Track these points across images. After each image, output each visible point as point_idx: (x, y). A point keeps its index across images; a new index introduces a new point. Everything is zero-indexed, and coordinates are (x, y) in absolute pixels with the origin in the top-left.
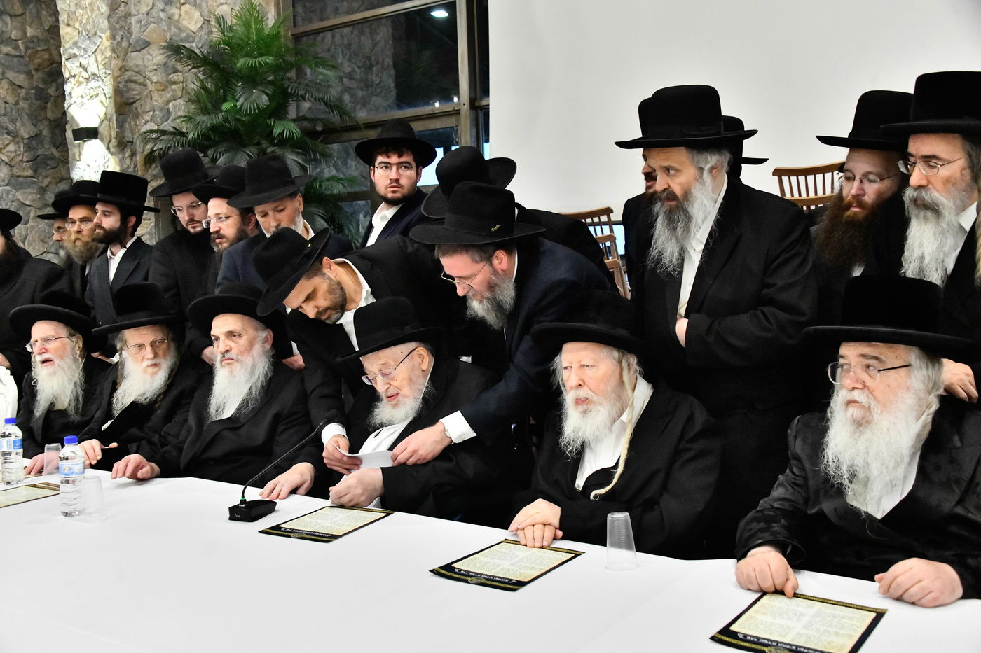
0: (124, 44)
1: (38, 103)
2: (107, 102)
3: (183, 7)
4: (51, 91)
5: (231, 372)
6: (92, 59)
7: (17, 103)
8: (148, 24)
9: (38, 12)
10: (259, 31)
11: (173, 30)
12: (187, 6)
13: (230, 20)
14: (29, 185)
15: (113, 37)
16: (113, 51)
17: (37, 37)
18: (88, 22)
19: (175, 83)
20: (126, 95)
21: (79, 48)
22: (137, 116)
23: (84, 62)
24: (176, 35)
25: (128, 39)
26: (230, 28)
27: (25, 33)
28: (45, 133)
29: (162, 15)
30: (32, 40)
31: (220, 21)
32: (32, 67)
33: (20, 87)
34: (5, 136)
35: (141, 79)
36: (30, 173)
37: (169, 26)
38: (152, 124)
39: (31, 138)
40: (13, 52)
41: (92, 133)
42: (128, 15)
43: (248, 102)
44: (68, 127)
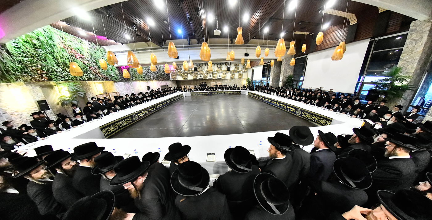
1: (278, 78)
21: (281, 77)
27: (279, 75)
29: (286, 75)
31: (289, 75)
35: (284, 78)
38: (284, 81)
43: (289, 80)
44: (280, 81)
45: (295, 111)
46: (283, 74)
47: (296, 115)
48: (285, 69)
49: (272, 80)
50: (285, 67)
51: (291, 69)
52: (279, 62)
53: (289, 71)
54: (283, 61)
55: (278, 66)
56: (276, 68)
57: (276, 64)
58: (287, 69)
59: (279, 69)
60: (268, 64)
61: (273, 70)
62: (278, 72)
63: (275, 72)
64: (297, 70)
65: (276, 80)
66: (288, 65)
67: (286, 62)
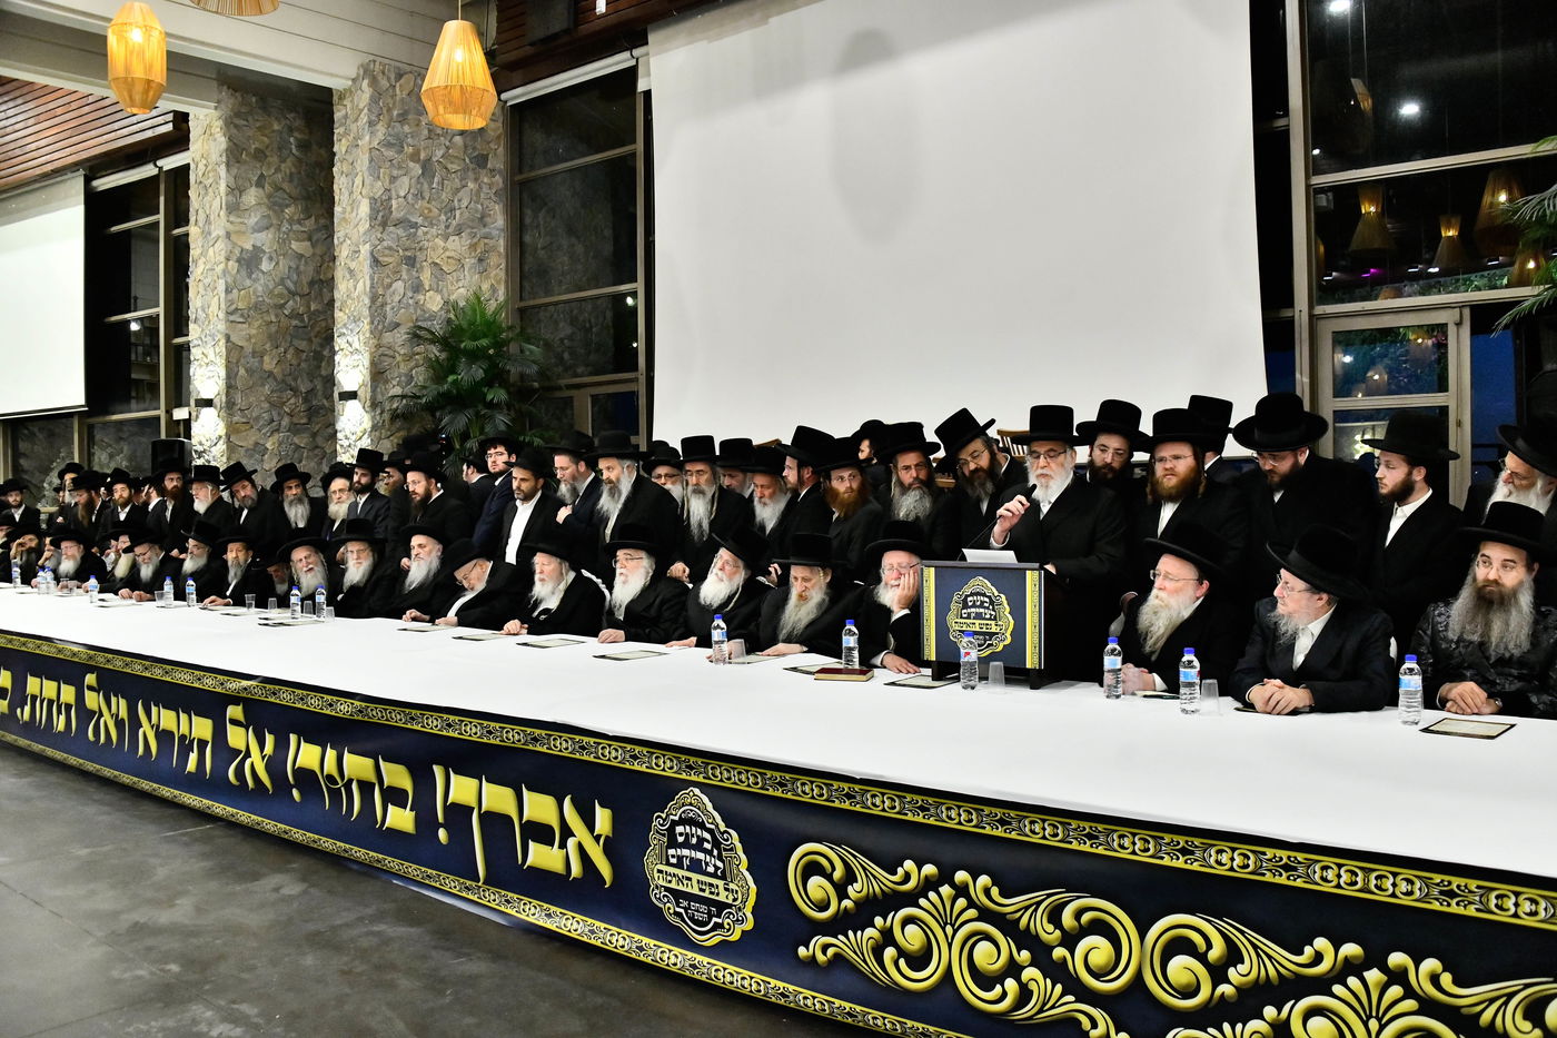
0: (380, 327)
1: (315, 363)
2: (365, 372)
3: (428, 294)
4: (326, 353)
5: (419, 565)
6: (356, 339)
7: (299, 365)
8: (399, 310)
9: (321, 290)
10: (483, 314)
11: (419, 311)
12: (432, 292)
13: (462, 304)
14: (303, 431)
15: (372, 322)
16: (371, 332)
17: (317, 310)
18: (355, 310)
19: (418, 354)
20: (379, 366)
21: (347, 328)
22: (387, 381)
23: (350, 340)
24: (422, 316)
25: (384, 322)
26: (462, 310)
27: (310, 308)
28: (319, 387)
29: (411, 301)
30: (313, 313)
31: (455, 306)
32: (312, 334)
33: (302, 351)
34: (289, 392)
35: (390, 353)
37: (415, 310)
38: (399, 388)
39: (307, 392)
40: (299, 324)
41: (353, 395)
42: (383, 305)
43: (468, 374)
44: (335, 388)
45: (625, 846)
46: (364, 284)
47: (672, 957)
48: (382, 216)
49: (230, 387)
50: (389, 191)
51: (469, 230)
52: (296, 138)
53: (446, 248)
54: (346, 117)
55: (296, 188)
56: (264, 209)
57: (259, 155)
58: (415, 226)
59: (310, 239)
60: (156, 171)
61: (222, 233)
62: (302, 268)
63: (263, 272)
64: (543, 249)
65: (286, 385)
66: (423, 173)
67: (381, 123)
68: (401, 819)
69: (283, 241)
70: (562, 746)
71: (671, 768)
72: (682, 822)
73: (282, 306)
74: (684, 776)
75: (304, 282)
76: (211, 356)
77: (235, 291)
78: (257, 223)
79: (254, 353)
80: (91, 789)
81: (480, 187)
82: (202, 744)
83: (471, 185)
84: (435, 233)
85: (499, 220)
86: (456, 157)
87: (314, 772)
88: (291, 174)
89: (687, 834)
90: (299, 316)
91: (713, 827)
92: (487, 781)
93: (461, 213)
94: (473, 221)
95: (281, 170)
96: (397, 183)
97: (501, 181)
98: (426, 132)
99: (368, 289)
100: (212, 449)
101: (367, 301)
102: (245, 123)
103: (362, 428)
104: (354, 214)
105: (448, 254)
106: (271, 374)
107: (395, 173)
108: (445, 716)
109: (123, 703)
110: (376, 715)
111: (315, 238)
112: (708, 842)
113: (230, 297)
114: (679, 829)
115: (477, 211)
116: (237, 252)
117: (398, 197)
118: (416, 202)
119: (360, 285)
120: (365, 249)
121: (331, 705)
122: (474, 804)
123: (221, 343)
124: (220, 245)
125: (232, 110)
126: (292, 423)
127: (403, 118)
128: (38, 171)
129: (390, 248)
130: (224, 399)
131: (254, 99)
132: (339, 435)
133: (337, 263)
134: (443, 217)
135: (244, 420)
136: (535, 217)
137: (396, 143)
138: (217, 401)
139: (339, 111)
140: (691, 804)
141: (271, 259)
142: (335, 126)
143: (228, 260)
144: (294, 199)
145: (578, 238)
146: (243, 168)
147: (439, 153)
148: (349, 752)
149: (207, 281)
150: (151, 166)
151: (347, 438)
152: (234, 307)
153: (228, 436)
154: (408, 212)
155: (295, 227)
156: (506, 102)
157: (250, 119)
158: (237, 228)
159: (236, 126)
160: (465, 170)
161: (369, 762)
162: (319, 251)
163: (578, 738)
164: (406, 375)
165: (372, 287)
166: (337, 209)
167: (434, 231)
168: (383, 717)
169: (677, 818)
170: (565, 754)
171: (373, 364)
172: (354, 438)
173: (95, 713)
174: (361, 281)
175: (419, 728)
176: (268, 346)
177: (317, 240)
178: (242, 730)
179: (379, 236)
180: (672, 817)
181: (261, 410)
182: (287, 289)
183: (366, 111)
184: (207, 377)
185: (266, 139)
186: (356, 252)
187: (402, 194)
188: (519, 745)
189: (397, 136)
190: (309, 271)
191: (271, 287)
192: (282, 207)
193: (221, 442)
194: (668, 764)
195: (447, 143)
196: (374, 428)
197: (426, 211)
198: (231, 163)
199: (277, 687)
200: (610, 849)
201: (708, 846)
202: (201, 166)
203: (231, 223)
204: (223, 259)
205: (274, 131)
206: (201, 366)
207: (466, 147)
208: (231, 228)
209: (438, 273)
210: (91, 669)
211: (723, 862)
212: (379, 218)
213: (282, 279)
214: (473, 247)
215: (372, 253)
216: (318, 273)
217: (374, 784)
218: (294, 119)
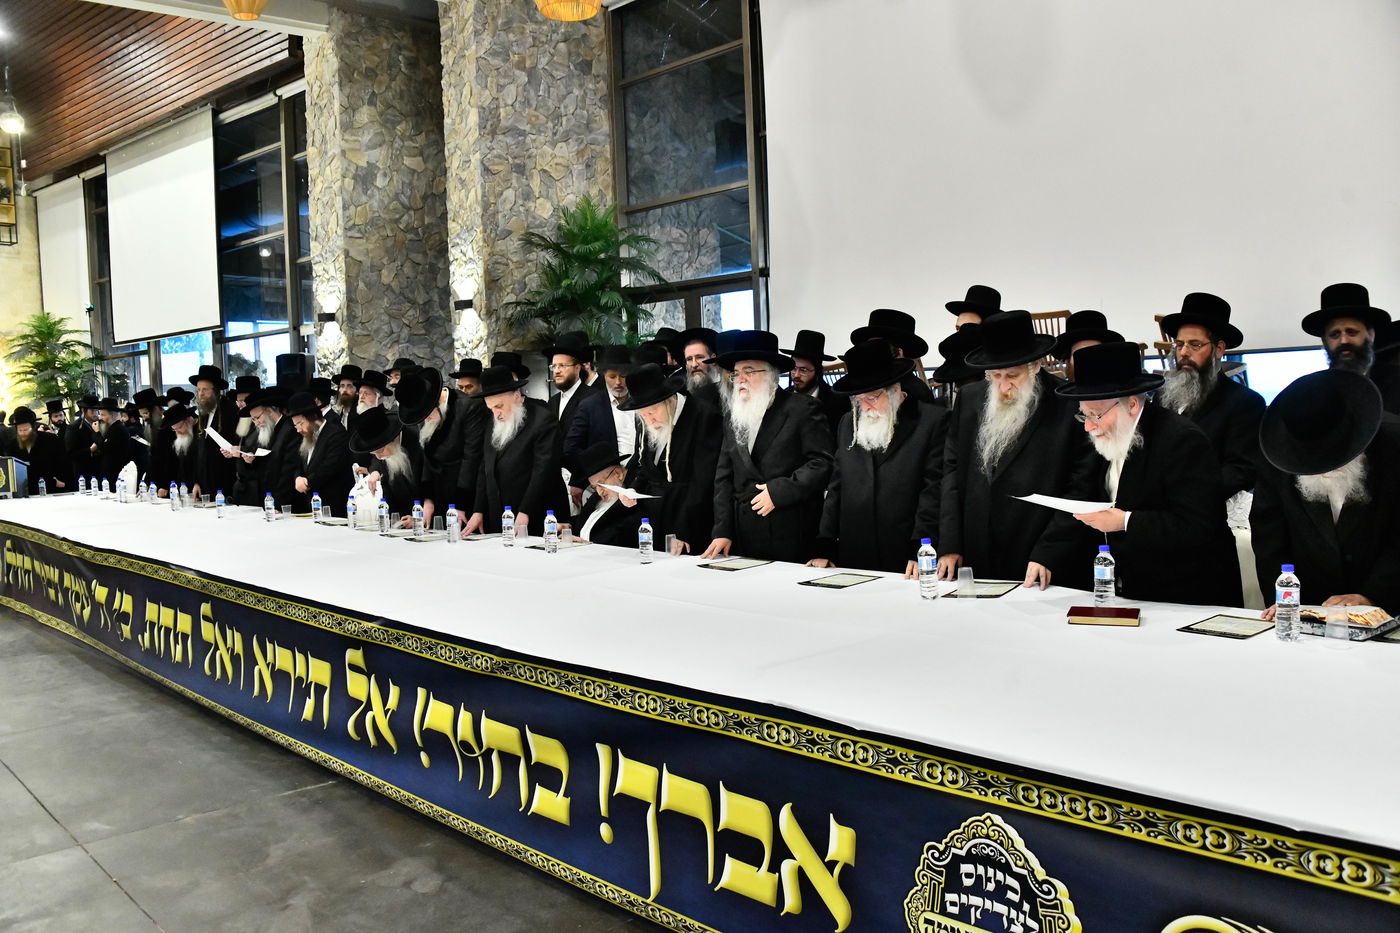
0: (493, 236)
1: (431, 275)
2: (479, 280)
3: (538, 201)
4: (441, 265)
6: (470, 247)
7: (415, 277)
8: (510, 218)
9: (433, 204)
10: (593, 218)
11: (530, 219)
12: (542, 199)
13: (572, 209)
14: (422, 341)
15: (485, 231)
16: (485, 241)
17: (431, 224)
18: (467, 220)
19: (531, 261)
20: (493, 274)
21: (461, 238)
22: (501, 289)
23: (464, 249)
24: (532, 223)
25: (496, 231)
26: (572, 215)
27: (423, 221)
28: (436, 298)
29: (522, 209)
30: (428, 227)
31: (565, 211)
32: (427, 247)
33: (418, 264)
34: (407, 304)
35: (504, 261)
36: (423, 332)
37: (527, 217)
38: (513, 295)
39: (425, 304)
40: (414, 238)
41: (468, 304)
42: (495, 213)
43: (582, 278)
44: (451, 298)
45: (874, 881)
46: (475, 194)
48: (490, 124)
49: (351, 300)
50: (497, 99)
51: (575, 137)
52: (404, 56)
53: (553, 155)
54: (452, 29)
55: (406, 105)
56: (376, 128)
57: (371, 74)
58: (523, 133)
59: (421, 154)
60: (275, 100)
61: (337, 151)
62: (415, 182)
63: (379, 189)
64: (650, 153)
65: (404, 296)
66: (529, 82)
67: (485, 33)
68: (551, 804)
69: (396, 158)
70: (780, 737)
71: (954, 782)
72: (970, 858)
73: (397, 221)
74: (975, 795)
75: (418, 196)
76: (332, 272)
77: (352, 207)
78: (370, 140)
79: (372, 266)
80: (209, 728)
81: (586, 94)
82: (320, 689)
83: (577, 92)
84: (543, 141)
85: (604, 125)
86: (560, 64)
87: (445, 736)
88: (401, 91)
89: (979, 877)
90: (414, 230)
91: (1025, 872)
92: (670, 771)
93: (568, 120)
94: (579, 127)
95: (392, 88)
96: (505, 91)
97: (605, 88)
98: (531, 40)
99: (480, 198)
100: (337, 361)
101: (479, 210)
102: (354, 43)
103: (478, 336)
104: (463, 124)
105: (556, 160)
106: (389, 287)
107: (502, 81)
108: (612, 684)
109: (238, 636)
110: (523, 675)
111: (426, 153)
112: (1015, 891)
113: (347, 214)
114: (966, 868)
115: (583, 117)
116: (353, 169)
117: (506, 105)
118: (524, 110)
119: (472, 195)
120: (476, 158)
121: (465, 658)
122: (649, 797)
123: (340, 259)
124: (336, 163)
125: (343, 31)
126: (411, 335)
127: (508, 26)
128: (171, 108)
129: (499, 156)
130: (345, 313)
131: (363, 20)
132: (457, 344)
133: (449, 175)
134: (550, 125)
135: (365, 333)
136: (640, 122)
137: (503, 52)
138: (339, 315)
139: (445, 23)
140: (987, 837)
141: (385, 175)
142: (442, 38)
143: (344, 177)
144: (404, 116)
145: (682, 141)
146: (357, 86)
147: (544, 61)
148: (487, 716)
149: (325, 199)
150: (271, 95)
151: (464, 346)
152: (351, 223)
153: (350, 348)
154: (516, 121)
155: (406, 143)
156: (607, 8)
157: (360, 39)
158: (351, 146)
159: (347, 47)
160: (570, 76)
161: (513, 732)
162: (430, 166)
163: (805, 728)
164: (519, 282)
165: (484, 196)
166: (447, 121)
167: (542, 138)
168: (532, 677)
169: (963, 853)
170: (785, 747)
171: (487, 272)
172: (470, 346)
173: (211, 645)
174: (473, 190)
175: (577, 695)
176: (385, 261)
177: (428, 156)
178: (363, 678)
179: (489, 144)
180: (953, 850)
181: (382, 323)
182: (402, 204)
183: (471, 20)
184: (329, 294)
185: (376, 59)
186: (466, 162)
187: (510, 102)
188: (716, 730)
189: (502, 45)
190: (421, 185)
191: (386, 202)
192: (395, 124)
193: (344, 355)
194: (950, 776)
195: (552, 51)
196: (490, 335)
197: (533, 119)
198: (343, 83)
199: (401, 632)
200: (848, 881)
201: (1010, 895)
202: (316, 88)
203: (347, 141)
204: (339, 177)
205: (383, 50)
206: (323, 282)
207: (570, 54)
208: (345, 145)
209: (547, 180)
210: (206, 598)
211: (1039, 922)
212: (488, 126)
213: (397, 194)
214: (580, 153)
215: (482, 162)
216: (431, 187)
217: (520, 758)
218: (402, 37)
